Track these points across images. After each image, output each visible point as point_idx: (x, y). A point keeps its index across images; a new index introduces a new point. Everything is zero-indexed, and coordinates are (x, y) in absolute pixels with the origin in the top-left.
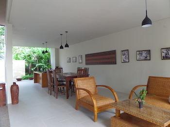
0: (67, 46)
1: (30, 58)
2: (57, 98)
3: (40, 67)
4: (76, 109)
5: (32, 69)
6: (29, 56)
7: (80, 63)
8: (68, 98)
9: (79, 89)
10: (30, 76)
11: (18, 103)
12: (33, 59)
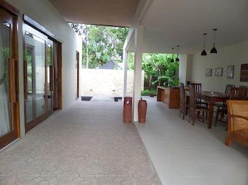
0: (214, 51)
1: (151, 68)
2: (193, 125)
3: (163, 81)
4: (227, 144)
5: (153, 83)
6: (149, 65)
7: (229, 78)
8: (210, 128)
9: (235, 116)
10: (151, 92)
11: (144, 122)
12: (154, 69)
